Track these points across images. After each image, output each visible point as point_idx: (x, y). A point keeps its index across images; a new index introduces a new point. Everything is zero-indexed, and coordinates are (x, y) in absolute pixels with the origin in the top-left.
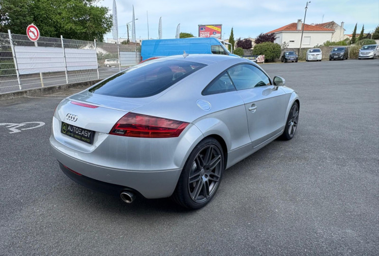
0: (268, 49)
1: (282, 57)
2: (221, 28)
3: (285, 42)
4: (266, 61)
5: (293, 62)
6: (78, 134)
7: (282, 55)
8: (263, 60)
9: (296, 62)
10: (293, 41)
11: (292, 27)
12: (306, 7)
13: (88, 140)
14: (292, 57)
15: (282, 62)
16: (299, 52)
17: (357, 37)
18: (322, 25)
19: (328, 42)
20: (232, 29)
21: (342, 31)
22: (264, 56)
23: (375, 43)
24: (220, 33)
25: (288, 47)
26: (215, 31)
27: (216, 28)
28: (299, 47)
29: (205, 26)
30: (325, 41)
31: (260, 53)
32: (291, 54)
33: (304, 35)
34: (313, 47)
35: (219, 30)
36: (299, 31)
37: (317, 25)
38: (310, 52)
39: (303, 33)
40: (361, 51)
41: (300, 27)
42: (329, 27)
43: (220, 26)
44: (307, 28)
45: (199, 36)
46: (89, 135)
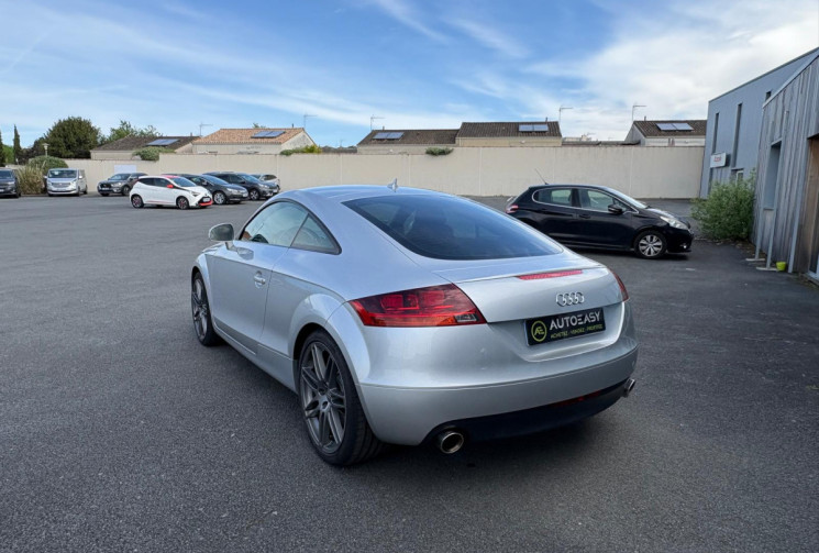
6: (578, 327)
13: (600, 326)
17: (10, 152)
23: (66, 166)
40: (50, 181)
46: (598, 315)
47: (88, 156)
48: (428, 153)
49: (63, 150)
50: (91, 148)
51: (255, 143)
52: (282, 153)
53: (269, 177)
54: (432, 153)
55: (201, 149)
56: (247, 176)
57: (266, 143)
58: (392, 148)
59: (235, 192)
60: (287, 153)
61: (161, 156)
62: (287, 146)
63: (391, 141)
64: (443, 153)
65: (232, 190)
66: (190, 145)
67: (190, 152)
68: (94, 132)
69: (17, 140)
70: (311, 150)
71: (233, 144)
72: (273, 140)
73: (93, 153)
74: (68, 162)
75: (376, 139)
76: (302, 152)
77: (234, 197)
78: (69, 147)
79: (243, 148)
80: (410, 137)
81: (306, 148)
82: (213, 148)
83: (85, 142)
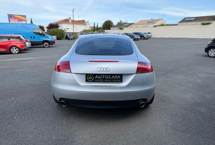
0: (57, 32)
1: (66, 37)
2: (26, 18)
3: (64, 29)
4: (58, 39)
5: (71, 39)
6: (108, 79)
7: (65, 36)
8: (56, 39)
9: (74, 39)
10: (68, 29)
11: (66, 21)
12: (73, 11)
13: (119, 80)
14: (71, 37)
15: (66, 39)
16: (73, 35)
17: (96, 28)
18: (79, 21)
19: (85, 30)
20: (31, 19)
21: (89, 25)
22: (56, 36)
23: (104, 31)
24: (26, 21)
25: (67, 32)
26: (22, 19)
27: (22, 18)
28: (73, 32)
29: (13, 15)
30: (83, 29)
31: (53, 34)
32: (70, 35)
33: (74, 26)
34: (79, 32)
35: (25, 19)
36: (70, 24)
37: (77, 21)
38: (79, 35)
39: (73, 24)
41: (70, 21)
42: (82, 22)
43: (25, 16)
44: (74, 22)
45: (10, 22)
46: (119, 77)
47: (110, 29)
48: (202, 24)
49: (105, 28)
50: (111, 27)
51: (148, 24)
52: (154, 26)
53: (149, 33)
54: (203, 24)
55: (134, 26)
56: (142, 33)
57: (151, 24)
58: (190, 23)
59: (137, 37)
60: (155, 26)
61: (124, 28)
62: (156, 24)
63: (190, 21)
64: (208, 24)
65: (136, 37)
66: (132, 25)
67: (131, 27)
68: (112, 23)
69: (97, 26)
70: (162, 25)
71: (142, 24)
72: (153, 23)
73: (111, 28)
74: (105, 30)
75: (185, 20)
76: (160, 26)
77: (136, 39)
78: (107, 27)
79: (144, 25)
80: (197, 19)
81: (161, 24)
82: (137, 26)
83: (110, 26)
